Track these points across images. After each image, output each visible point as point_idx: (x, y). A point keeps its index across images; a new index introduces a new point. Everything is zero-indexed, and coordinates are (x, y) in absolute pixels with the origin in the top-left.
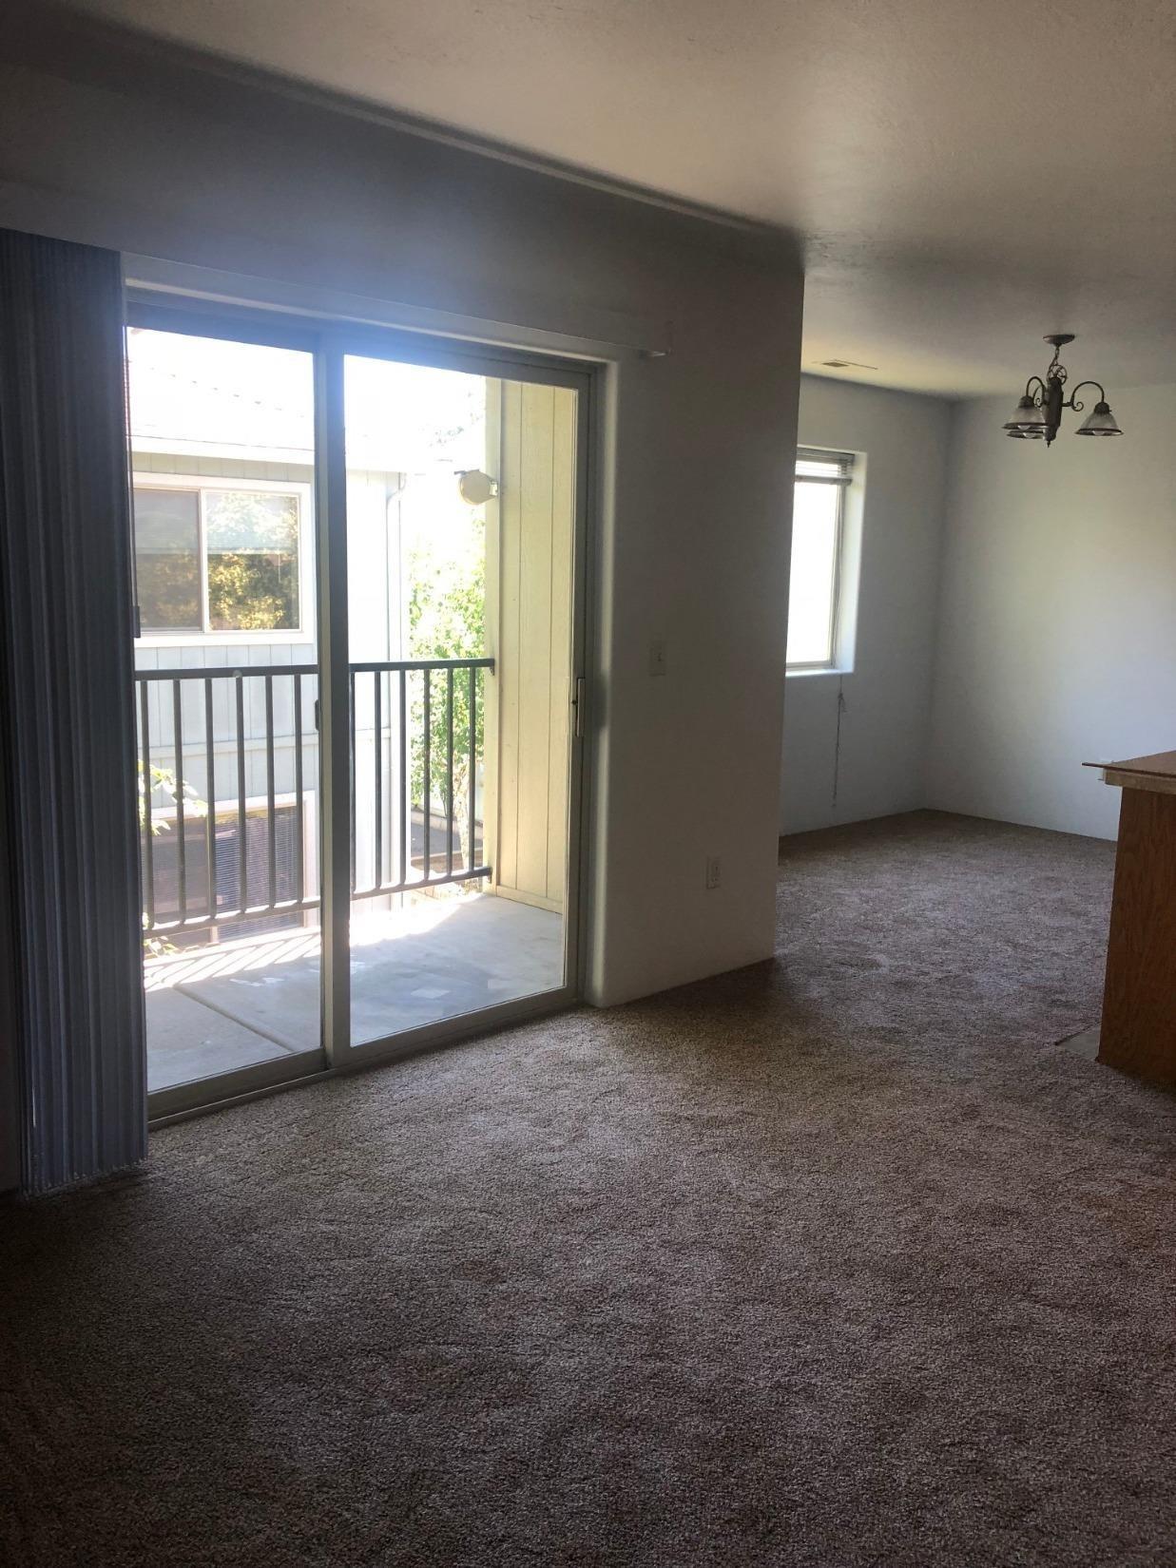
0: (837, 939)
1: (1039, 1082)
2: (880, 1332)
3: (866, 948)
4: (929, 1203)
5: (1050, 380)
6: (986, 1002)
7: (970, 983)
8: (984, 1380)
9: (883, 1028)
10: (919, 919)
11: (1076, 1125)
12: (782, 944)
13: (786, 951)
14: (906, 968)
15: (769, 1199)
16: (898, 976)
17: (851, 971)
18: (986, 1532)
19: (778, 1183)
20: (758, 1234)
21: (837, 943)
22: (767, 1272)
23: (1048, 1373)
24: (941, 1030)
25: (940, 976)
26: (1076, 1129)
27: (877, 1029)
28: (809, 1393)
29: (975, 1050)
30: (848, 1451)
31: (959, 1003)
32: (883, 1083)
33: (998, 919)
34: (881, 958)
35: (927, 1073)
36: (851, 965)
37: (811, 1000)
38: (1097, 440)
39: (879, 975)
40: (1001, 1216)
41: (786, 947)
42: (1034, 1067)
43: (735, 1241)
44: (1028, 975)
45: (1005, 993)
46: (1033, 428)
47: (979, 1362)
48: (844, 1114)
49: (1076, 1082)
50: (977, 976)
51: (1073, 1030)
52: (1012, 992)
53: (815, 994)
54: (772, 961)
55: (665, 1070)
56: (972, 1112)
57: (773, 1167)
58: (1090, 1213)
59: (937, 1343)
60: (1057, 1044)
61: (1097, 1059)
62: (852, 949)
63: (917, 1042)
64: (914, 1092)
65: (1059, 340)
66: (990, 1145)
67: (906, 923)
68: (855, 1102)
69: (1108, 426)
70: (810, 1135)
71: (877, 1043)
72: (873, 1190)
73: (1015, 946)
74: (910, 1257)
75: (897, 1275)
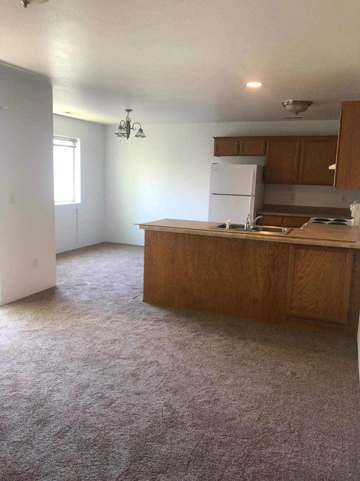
0: (75, 279)
1: (127, 308)
2: (79, 373)
3: (84, 281)
4: (95, 341)
5: (127, 121)
6: (116, 290)
7: (112, 286)
8: (105, 378)
9: (87, 300)
10: (100, 272)
11: (135, 317)
12: (59, 282)
13: (60, 284)
14: (94, 285)
15: (51, 347)
16: (92, 287)
17: (79, 287)
18: (102, 410)
19: (54, 343)
20: (46, 356)
21: (75, 280)
22: (48, 365)
23: (121, 374)
24: (103, 299)
25: (104, 285)
26: (135, 318)
27: (85, 301)
28: (58, 390)
29: (111, 303)
30: (68, 401)
31: (108, 292)
32: (86, 314)
33: (122, 269)
34: (88, 283)
35: (97, 310)
36: (79, 286)
37: (66, 296)
38: (140, 138)
39: (87, 287)
40: (114, 341)
41: (60, 282)
42: (126, 305)
43: (39, 359)
44: (128, 283)
45: (121, 288)
46: (123, 134)
47: (104, 375)
48: (74, 323)
49: (137, 307)
50: (114, 284)
51: (138, 294)
52: (123, 287)
53: (67, 294)
54: (56, 287)
55: (20, 319)
56: (109, 318)
57: (52, 339)
58: (136, 337)
59: (94, 373)
60: (133, 299)
61: (143, 301)
62: (80, 281)
63: (96, 303)
64: (94, 315)
65: (129, 111)
66: (113, 325)
67: (95, 273)
68: (77, 320)
69: (142, 135)
70: (63, 330)
71: (85, 305)
72: (80, 341)
73: (125, 276)
74: (89, 355)
75: (85, 360)
